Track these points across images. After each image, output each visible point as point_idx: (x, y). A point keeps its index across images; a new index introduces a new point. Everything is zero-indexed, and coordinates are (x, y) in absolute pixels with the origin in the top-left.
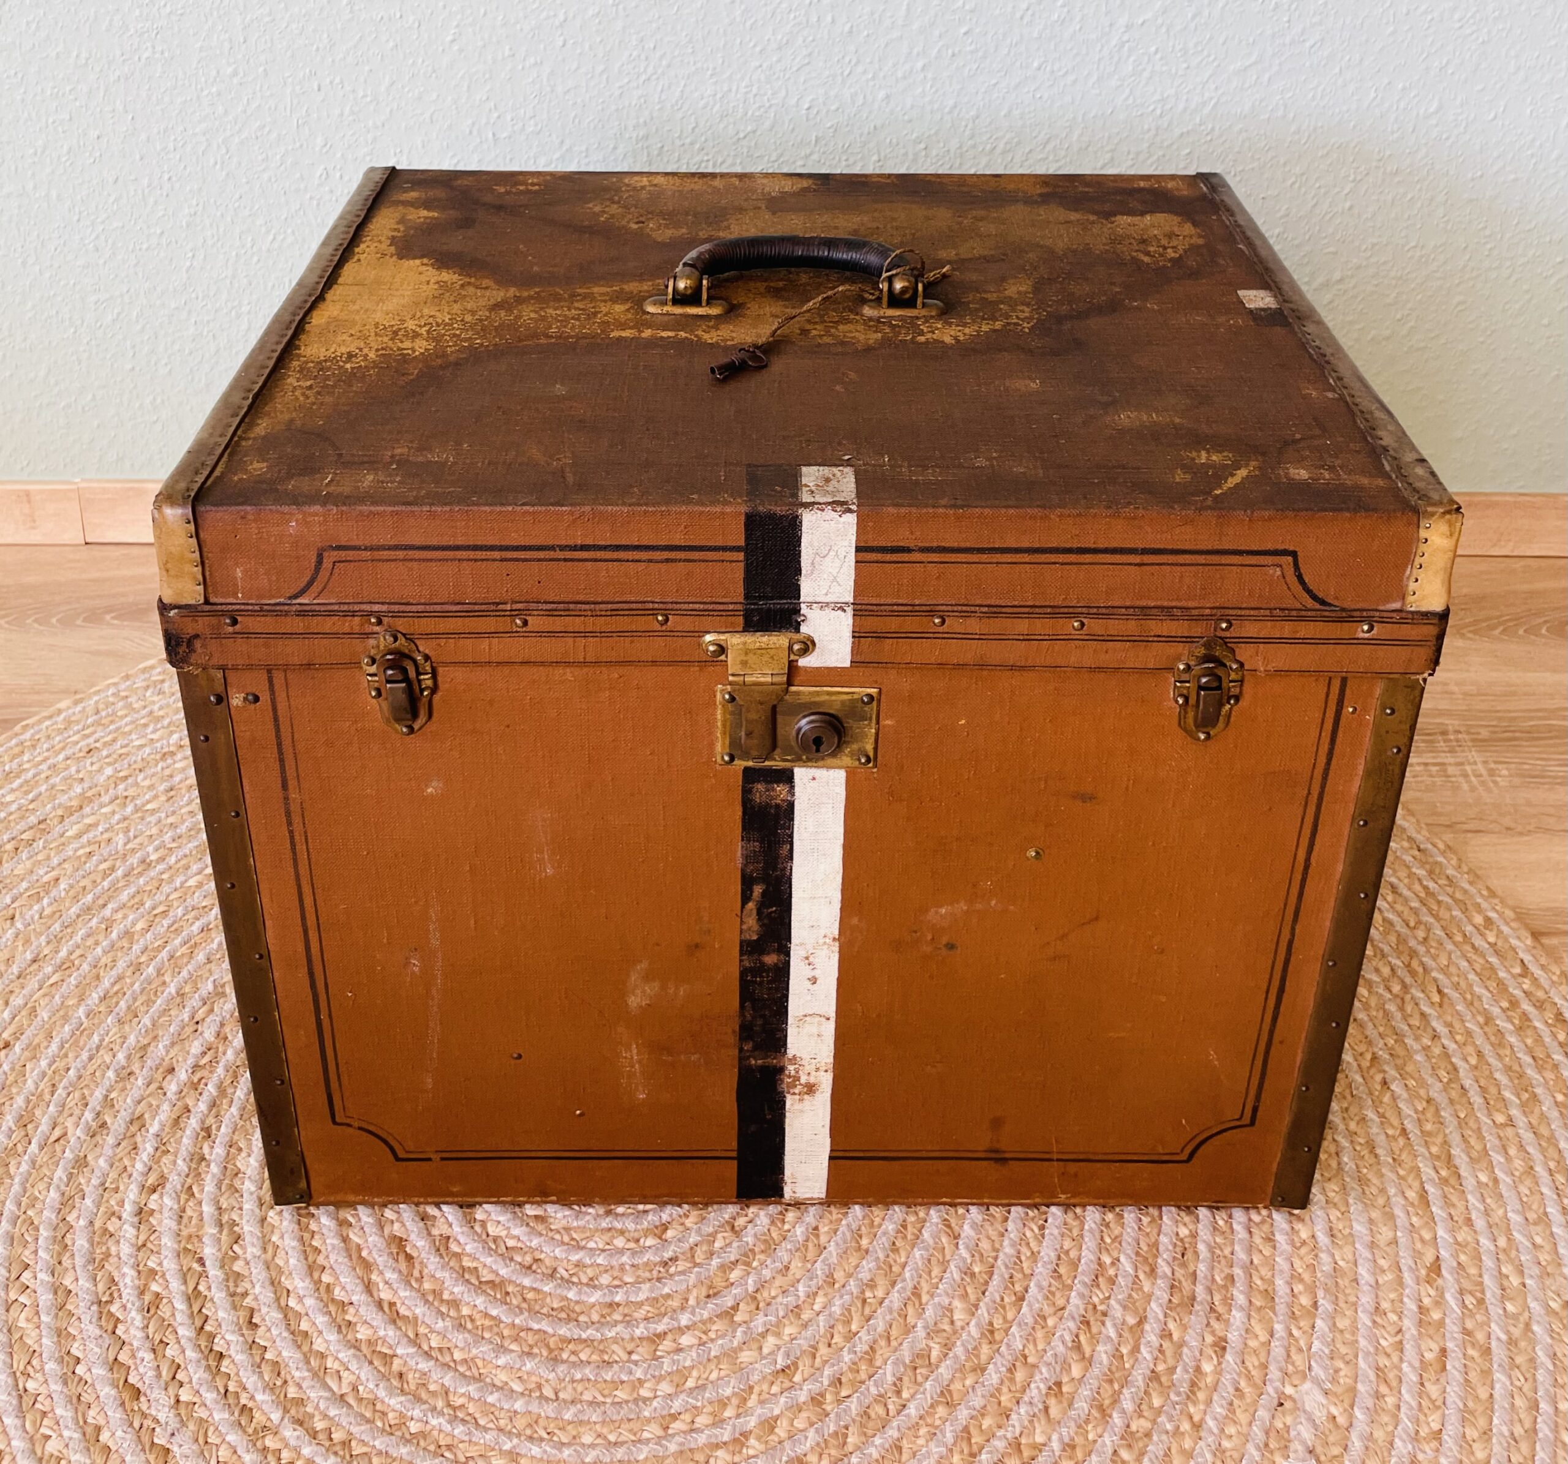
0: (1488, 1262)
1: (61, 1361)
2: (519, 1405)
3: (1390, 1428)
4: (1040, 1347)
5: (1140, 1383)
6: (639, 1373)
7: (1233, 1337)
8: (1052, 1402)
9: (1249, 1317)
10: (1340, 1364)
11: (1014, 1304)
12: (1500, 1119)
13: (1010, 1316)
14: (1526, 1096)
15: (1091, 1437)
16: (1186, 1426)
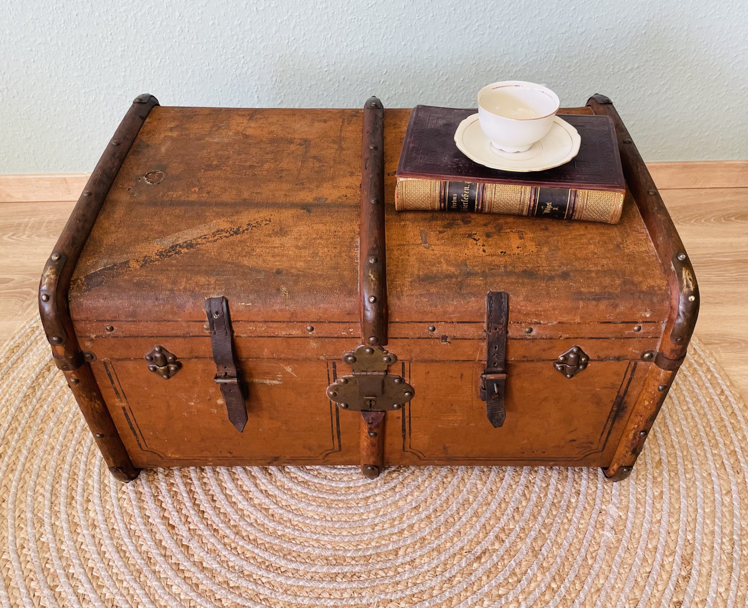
0: (680, 460)
1: (142, 518)
2: (318, 523)
3: (642, 519)
4: (510, 495)
5: (548, 506)
6: (362, 511)
7: (582, 489)
8: (516, 514)
9: (588, 483)
10: (623, 498)
11: (500, 481)
12: (685, 408)
13: (498, 485)
14: (695, 399)
15: (530, 525)
16: (565, 521)
